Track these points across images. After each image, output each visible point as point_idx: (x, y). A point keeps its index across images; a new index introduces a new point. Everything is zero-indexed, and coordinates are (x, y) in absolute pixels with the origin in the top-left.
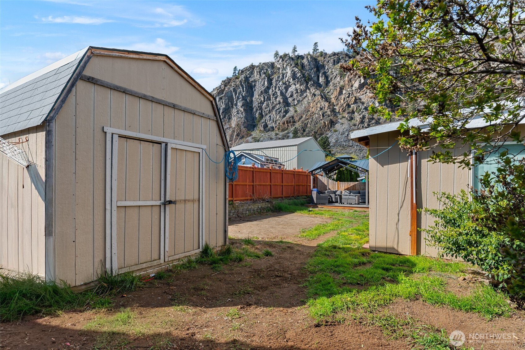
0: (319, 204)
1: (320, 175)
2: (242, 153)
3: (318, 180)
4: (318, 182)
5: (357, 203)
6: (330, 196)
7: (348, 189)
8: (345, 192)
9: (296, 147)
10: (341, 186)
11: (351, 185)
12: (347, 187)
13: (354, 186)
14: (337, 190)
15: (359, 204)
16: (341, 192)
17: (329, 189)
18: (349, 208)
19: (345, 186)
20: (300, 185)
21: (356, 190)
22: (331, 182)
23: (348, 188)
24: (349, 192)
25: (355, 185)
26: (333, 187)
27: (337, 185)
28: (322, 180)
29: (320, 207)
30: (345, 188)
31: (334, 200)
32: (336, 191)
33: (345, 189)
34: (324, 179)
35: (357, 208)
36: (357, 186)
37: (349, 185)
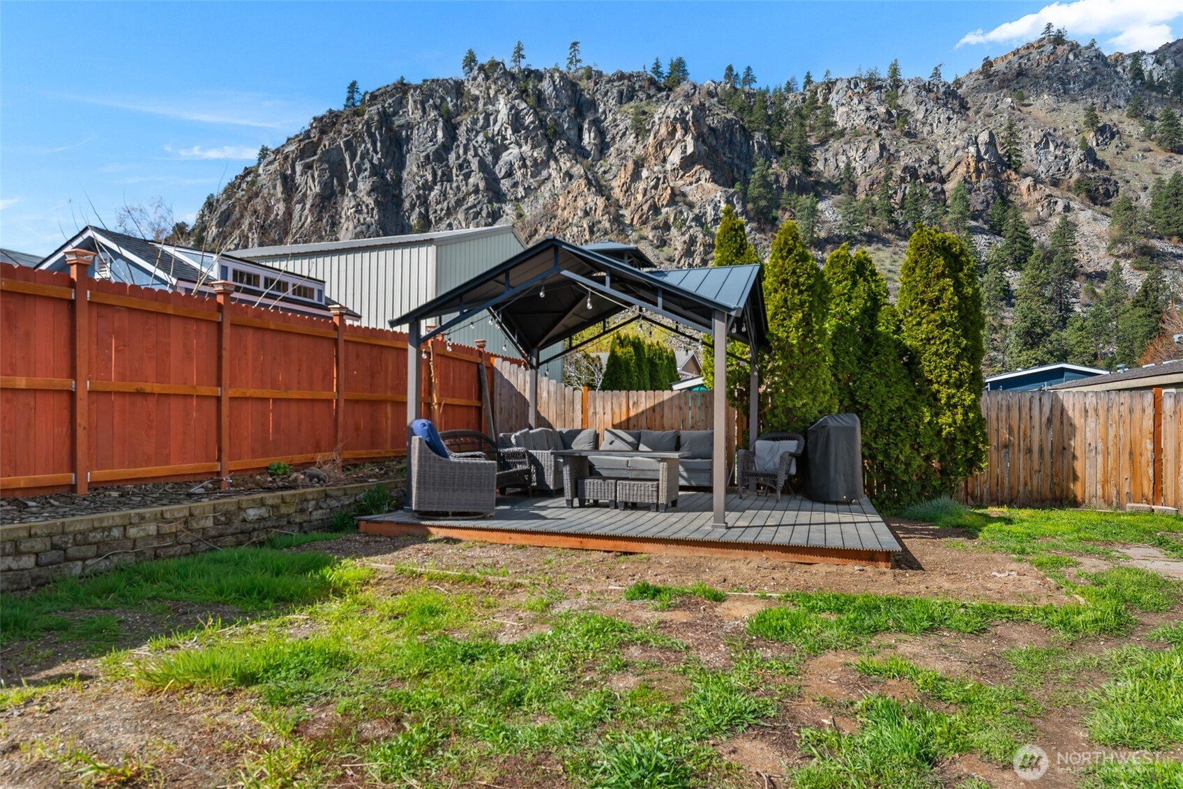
0: (444, 515)
1: (505, 359)
2: (90, 233)
3: (497, 380)
4: (497, 390)
5: (663, 500)
6: (534, 460)
7: (626, 425)
8: (613, 438)
9: (432, 250)
10: (599, 410)
11: (642, 407)
12: (624, 418)
13: (653, 409)
14: (578, 425)
15: (673, 506)
16: (597, 436)
17: (541, 421)
18: (609, 544)
19: (617, 410)
20: (383, 402)
21: (663, 428)
22: (552, 388)
23: (629, 419)
24: (630, 439)
25: (662, 404)
26: (562, 416)
27: (578, 407)
28: (513, 381)
29: (442, 533)
30: (617, 421)
31: (550, 480)
32: (574, 434)
33: (614, 426)
34: (521, 376)
35: (661, 546)
36: (666, 410)
37: (634, 404)
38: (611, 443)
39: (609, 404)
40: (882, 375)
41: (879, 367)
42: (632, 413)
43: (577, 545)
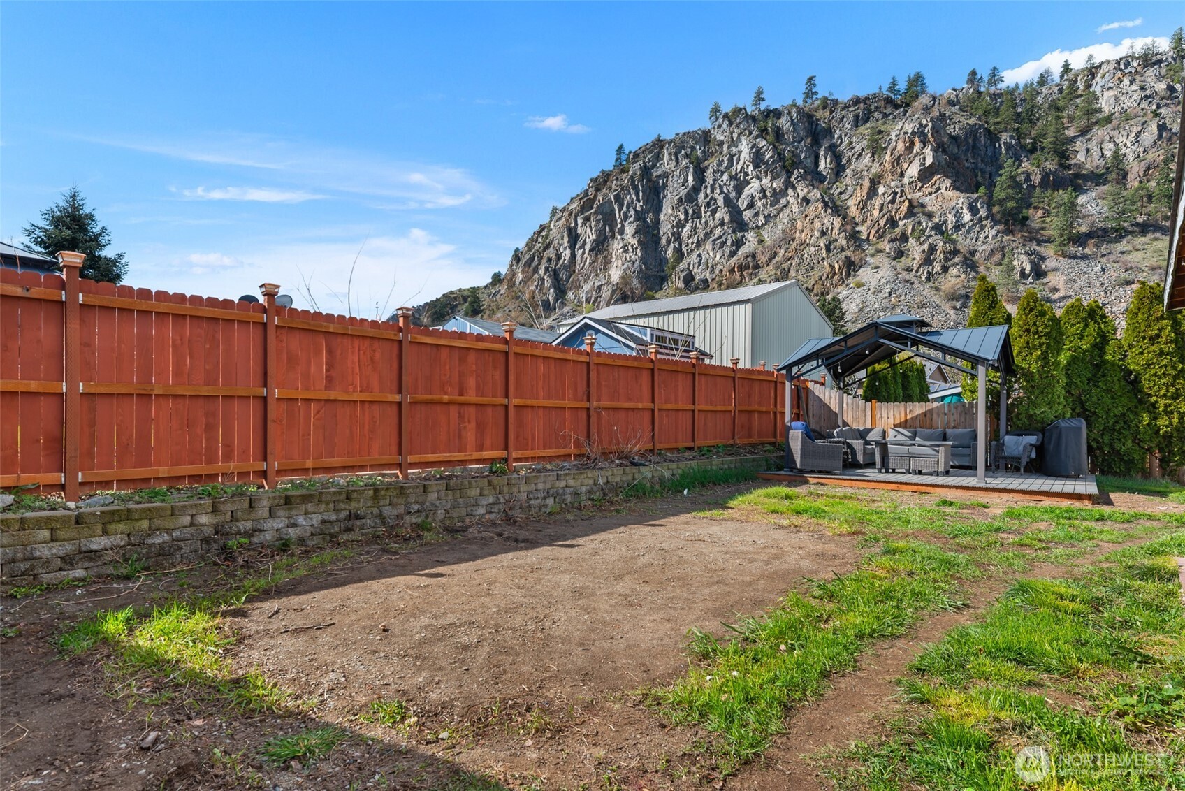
0: (813, 472)
1: (816, 382)
2: (586, 320)
3: (811, 396)
4: (811, 403)
5: (941, 469)
6: (849, 446)
7: (904, 424)
8: (896, 433)
9: (749, 306)
10: (885, 416)
11: (916, 413)
12: (903, 420)
13: (925, 414)
14: (868, 426)
15: (947, 473)
16: (884, 432)
17: (845, 424)
18: (915, 488)
19: (897, 415)
20: (754, 411)
21: (931, 427)
22: (850, 402)
23: (906, 421)
24: (909, 434)
25: (931, 411)
26: (857, 419)
27: (869, 414)
28: (821, 396)
29: (816, 481)
30: (897, 422)
31: (860, 458)
32: (868, 431)
33: (895, 426)
34: (827, 393)
35: (947, 490)
36: (935, 416)
37: (910, 411)
38: (895, 436)
39: (892, 411)
40: (1108, 391)
41: (1106, 385)
42: (909, 417)
43: (896, 488)
